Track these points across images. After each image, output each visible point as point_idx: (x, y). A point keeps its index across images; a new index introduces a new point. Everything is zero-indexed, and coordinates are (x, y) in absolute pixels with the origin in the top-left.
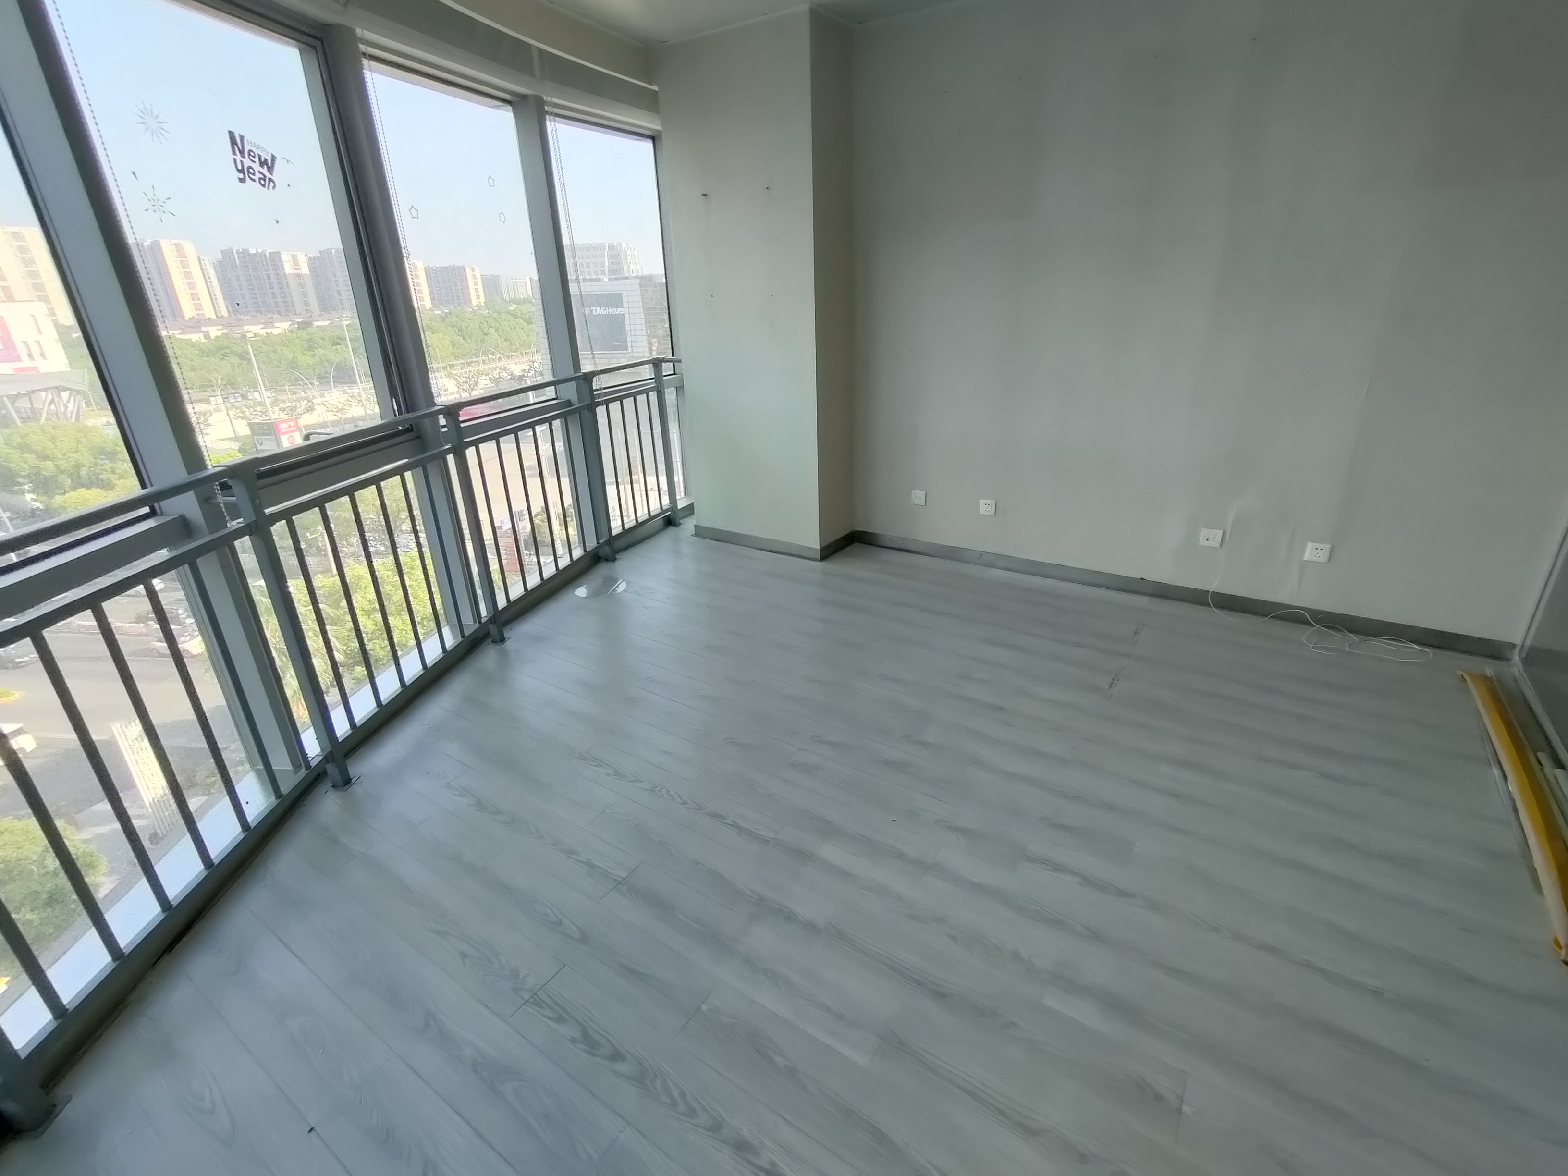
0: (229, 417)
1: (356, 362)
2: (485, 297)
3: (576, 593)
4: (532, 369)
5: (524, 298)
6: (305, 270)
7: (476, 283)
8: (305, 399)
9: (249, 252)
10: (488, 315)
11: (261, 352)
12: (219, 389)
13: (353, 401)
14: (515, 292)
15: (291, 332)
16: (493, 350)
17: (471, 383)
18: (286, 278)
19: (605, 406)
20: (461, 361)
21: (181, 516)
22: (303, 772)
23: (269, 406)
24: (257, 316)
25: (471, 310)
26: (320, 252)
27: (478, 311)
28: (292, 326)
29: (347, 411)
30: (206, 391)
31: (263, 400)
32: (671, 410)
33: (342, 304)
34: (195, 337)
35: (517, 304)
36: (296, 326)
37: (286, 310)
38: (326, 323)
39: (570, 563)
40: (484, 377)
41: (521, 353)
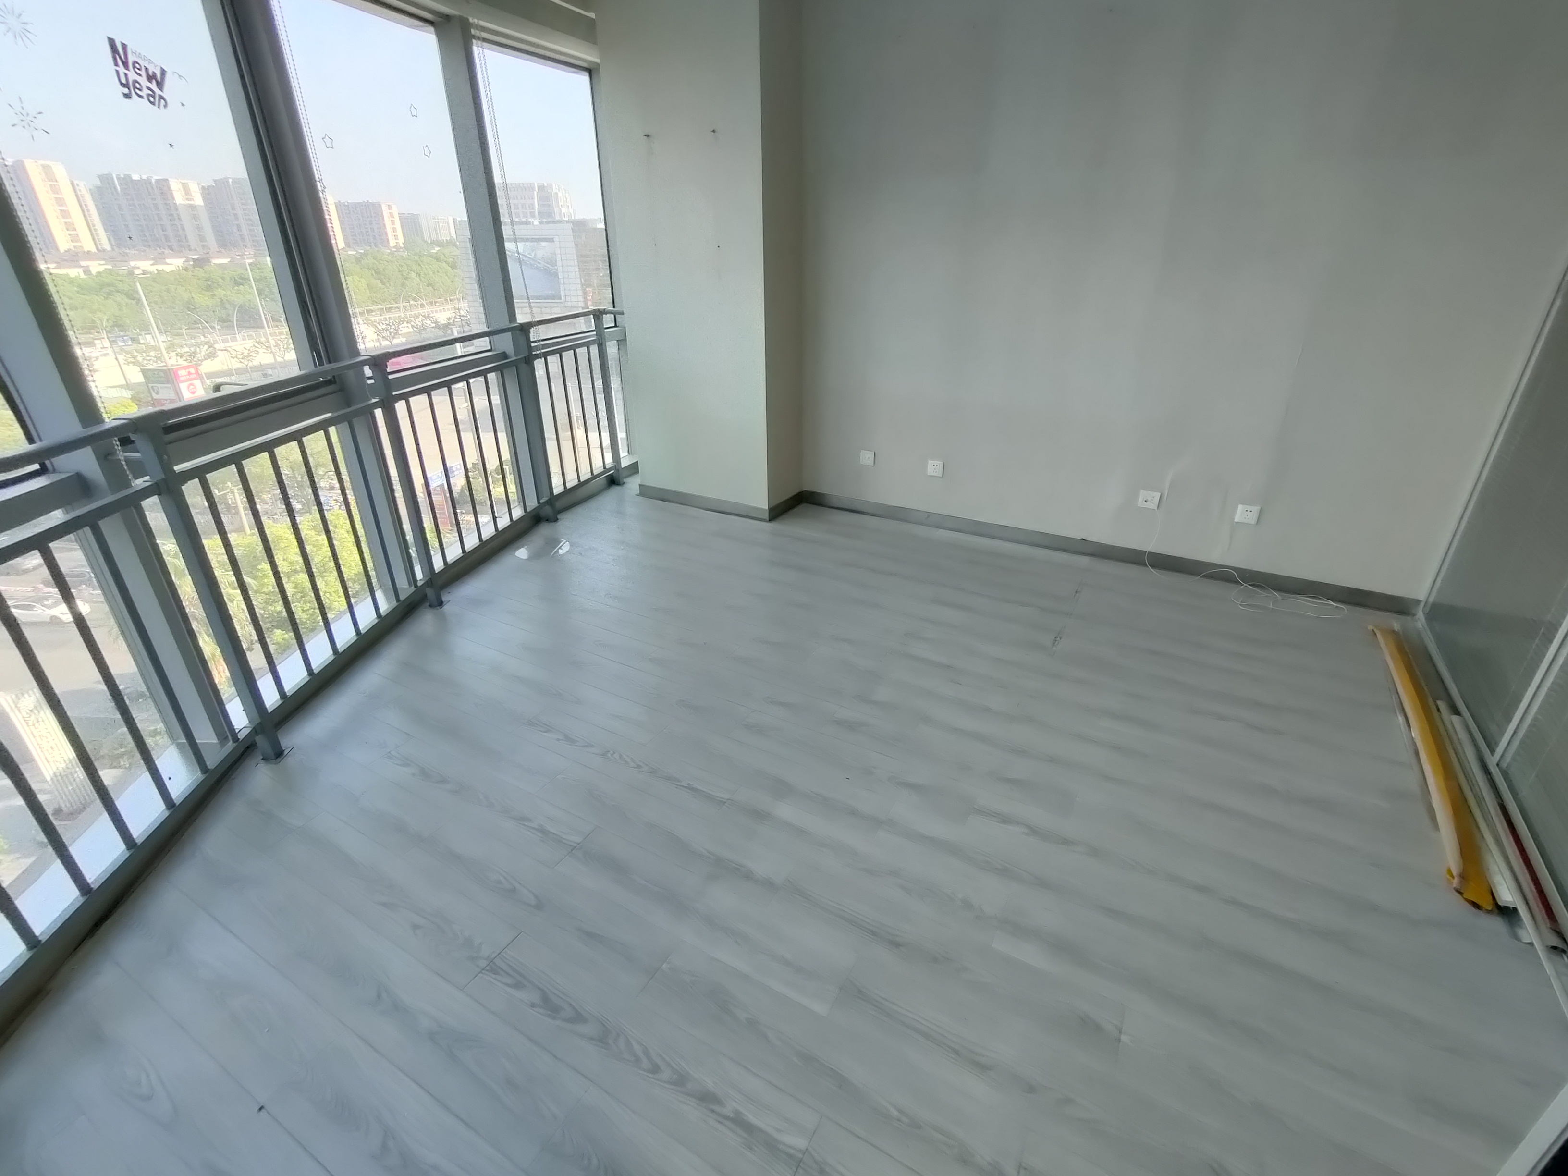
0: (119, 363)
1: (262, 305)
2: (404, 237)
3: (516, 554)
4: (458, 317)
5: (447, 240)
6: (198, 201)
7: (393, 222)
8: (206, 344)
9: (131, 178)
10: (407, 257)
11: (151, 291)
12: (104, 331)
13: (260, 347)
14: (437, 234)
15: (186, 269)
16: (414, 295)
17: (391, 330)
18: (177, 210)
19: (543, 359)
20: (380, 306)
21: (77, 473)
22: (230, 745)
23: (164, 352)
24: (145, 250)
25: (389, 251)
26: (215, 181)
27: (396, 253)
28: (187, 263)
29: (254, 358)
30: (90, 333)
31: (157, 344)
32: (612, 364)
33: (243, 239)
34: (74, 272)
35: (440, 247)
36: (191, 263)
37: (180, 245)
38: (225, 261)
39: (509, 523)
40: (405, 324)
41: (446, 300)
